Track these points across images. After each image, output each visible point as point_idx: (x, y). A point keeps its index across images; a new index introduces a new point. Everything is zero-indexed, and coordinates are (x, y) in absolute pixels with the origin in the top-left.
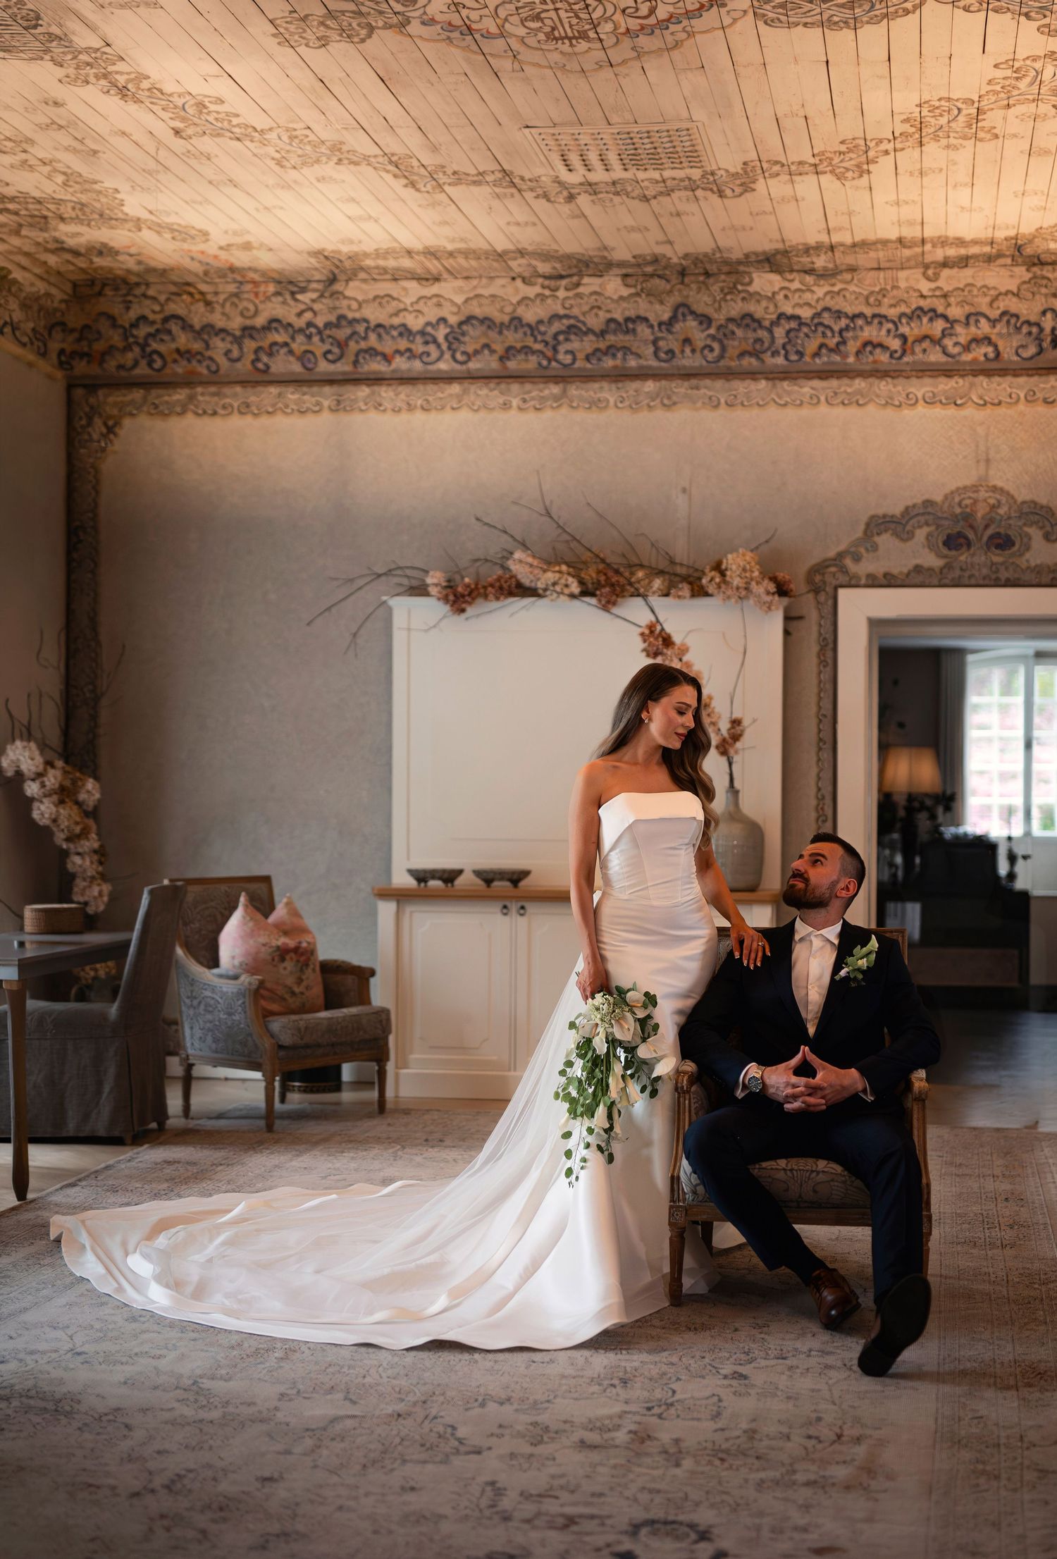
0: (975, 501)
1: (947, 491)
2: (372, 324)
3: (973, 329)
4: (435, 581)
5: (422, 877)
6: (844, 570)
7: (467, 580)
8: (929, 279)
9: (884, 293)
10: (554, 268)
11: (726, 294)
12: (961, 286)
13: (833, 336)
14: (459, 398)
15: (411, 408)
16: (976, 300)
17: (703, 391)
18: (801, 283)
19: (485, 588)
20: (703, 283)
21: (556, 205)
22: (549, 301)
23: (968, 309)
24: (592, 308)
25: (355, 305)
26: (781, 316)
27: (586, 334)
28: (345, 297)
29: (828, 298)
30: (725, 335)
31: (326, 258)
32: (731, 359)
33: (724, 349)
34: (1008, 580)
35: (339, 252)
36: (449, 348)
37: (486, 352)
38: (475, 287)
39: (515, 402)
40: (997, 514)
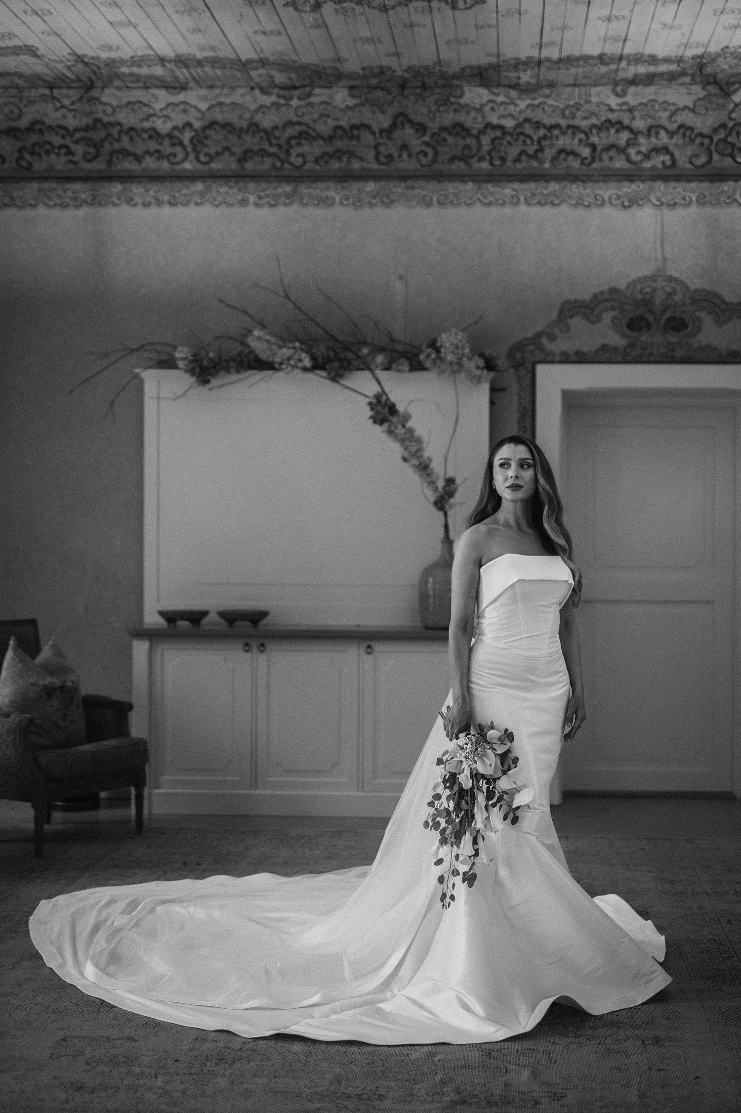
0: (654, 290)
1: (630, 280)
2: (125, 127)
3: (654, 140)
4: (183, 355)
5: (171, 617)
6: (541, 349)
7: (211, 355)
8: (617, 95)
9: (577, 106)
10: (290, 79)
11: (439, 106)
12: (645, 101)
13: (532, 144)
14: (202, 194)
15: (159, 203)
16: (658, 115)
17: (417, 191)
18: (506, 96)
19: (227, 361)
20: (421, 95)
21: (303, 14)
22: (284, 109)
23: (650, 122)
24: (322, 116)
25: (109, 110)
26: (489, 126)
27: (315, 139)
28: (101, 103)
29: (529, 110)
30: (438, 142)
31: (86, 64)
32: (442, 163)
33: (436, 154)
34: (682, 357)
35: (98, 58)
36: (194, 150)
37: (227, 154)
38: (218, 96)
39: (252, 199)
40: (674, 301)
